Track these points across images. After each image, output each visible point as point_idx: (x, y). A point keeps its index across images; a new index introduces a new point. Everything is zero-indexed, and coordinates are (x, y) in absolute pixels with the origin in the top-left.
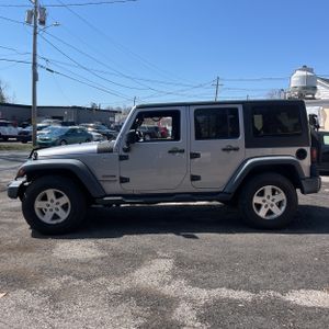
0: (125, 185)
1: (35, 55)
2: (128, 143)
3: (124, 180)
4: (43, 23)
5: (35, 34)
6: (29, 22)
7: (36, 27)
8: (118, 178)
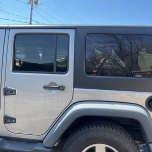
1: (31, 19)
4: (36, 3)
5: (32, 9)
6: (29, 3)
7: (32, 5)
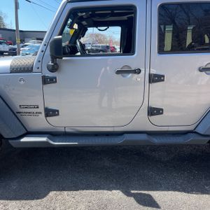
0: (52, 119)
2: (54, 58)
3: (50, 113)
8: (41, 109)
